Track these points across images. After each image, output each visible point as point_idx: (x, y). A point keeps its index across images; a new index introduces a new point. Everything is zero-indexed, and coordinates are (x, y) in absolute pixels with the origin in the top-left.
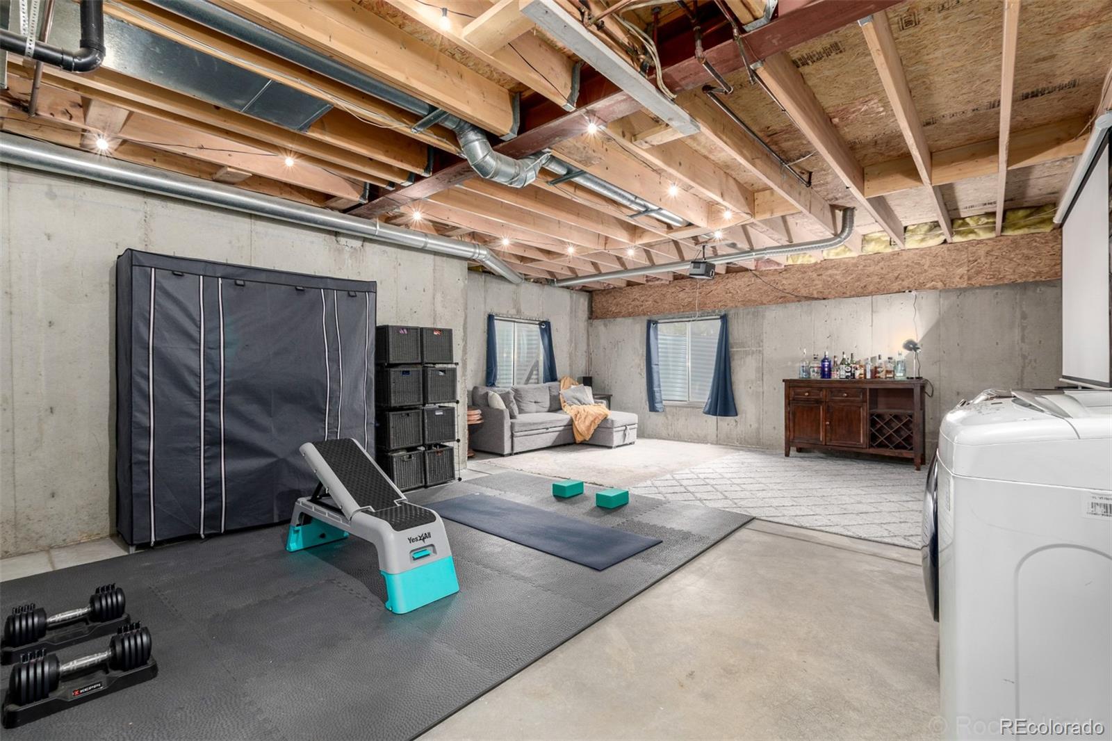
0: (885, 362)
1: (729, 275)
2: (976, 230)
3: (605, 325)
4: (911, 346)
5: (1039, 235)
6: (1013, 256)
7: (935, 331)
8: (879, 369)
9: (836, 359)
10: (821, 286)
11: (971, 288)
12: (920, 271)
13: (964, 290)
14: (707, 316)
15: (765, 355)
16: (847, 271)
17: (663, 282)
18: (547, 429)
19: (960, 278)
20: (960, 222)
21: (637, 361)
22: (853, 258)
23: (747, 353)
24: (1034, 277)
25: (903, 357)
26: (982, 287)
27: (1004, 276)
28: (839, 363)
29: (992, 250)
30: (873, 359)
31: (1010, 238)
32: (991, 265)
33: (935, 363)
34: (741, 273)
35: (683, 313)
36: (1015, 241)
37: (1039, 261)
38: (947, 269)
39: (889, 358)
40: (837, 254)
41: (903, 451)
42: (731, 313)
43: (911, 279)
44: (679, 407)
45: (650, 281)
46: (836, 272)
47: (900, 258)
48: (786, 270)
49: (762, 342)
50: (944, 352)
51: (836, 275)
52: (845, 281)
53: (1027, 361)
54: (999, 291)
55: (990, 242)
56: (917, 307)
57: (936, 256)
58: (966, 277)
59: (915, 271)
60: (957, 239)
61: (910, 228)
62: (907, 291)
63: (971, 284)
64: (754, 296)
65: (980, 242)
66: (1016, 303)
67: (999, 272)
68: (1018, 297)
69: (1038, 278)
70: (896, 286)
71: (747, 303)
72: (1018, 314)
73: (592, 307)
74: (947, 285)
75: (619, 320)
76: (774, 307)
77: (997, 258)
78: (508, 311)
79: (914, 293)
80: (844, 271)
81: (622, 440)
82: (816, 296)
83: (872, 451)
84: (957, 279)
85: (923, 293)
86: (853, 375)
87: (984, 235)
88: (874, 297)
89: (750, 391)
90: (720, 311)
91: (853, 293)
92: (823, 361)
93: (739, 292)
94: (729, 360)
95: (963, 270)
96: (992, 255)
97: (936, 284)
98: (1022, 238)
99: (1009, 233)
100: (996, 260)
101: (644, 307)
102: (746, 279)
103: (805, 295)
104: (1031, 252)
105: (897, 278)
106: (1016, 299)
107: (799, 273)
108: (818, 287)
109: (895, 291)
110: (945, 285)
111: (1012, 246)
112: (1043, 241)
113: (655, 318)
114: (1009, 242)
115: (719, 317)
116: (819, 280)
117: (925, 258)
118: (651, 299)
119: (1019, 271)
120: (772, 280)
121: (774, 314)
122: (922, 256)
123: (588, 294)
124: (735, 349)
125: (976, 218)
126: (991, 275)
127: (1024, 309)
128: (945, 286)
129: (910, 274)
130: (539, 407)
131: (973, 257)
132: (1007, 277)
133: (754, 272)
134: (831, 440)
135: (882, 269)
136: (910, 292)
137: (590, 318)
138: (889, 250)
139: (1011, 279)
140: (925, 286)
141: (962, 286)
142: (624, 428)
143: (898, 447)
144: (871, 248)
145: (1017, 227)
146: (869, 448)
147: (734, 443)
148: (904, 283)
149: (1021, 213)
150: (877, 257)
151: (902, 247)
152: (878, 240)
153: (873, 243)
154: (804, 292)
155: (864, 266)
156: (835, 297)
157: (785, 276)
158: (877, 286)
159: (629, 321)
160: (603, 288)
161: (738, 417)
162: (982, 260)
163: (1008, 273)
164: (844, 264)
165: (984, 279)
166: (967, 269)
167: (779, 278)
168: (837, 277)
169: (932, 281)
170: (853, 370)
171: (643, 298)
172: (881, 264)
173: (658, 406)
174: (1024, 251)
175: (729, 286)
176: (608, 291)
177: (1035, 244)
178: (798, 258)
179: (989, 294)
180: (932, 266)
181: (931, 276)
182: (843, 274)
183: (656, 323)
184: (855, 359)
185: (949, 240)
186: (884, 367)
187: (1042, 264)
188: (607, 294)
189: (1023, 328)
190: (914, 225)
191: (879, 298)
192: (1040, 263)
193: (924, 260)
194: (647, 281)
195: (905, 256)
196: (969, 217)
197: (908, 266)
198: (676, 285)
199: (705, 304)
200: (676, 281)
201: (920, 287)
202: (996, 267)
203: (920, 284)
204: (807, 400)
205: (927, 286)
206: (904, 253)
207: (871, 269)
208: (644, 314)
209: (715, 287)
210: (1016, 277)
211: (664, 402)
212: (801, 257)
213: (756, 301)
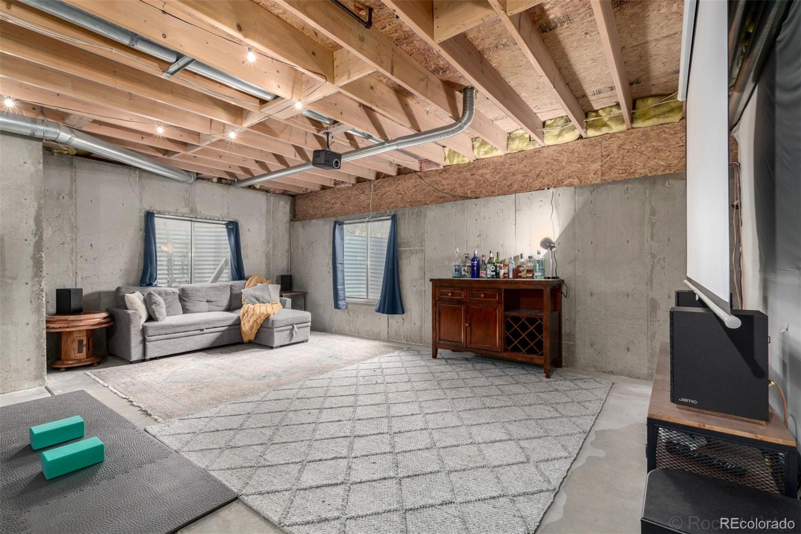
0: (527, 261)
1: (400, 176)
2: (608, 123)
3: (303, 228)
4: (547, 244)
5: (668, 126)
6: (643, 149)
7: (571, 230)
8: (521, 269)
9: (484, 258)
10: (473, 185)
11: (605, 183)
12: (558, 168)
13: (597, 186)
14: (381, 217)
15: (426, 254)
16: (496, 170)
17: (347, 185)
18: (202, 330)
19: (594, 174)
20: (594, 114)
21: (327, 260)
22: (501, 157)
23: (412, 253)
24: (664, 171)
25: (541, 257)
26: (614, 182)
27: (635, 171)
28: (486, 262)
29: (624, 144)
30: (516, 258)
31: (641, 129)
32: (623, 159)
33: (571, 262)
34: (409, 175)
35: (362, 213)
36: (645, 134)
37: (668, 154)
38: (582, 165)
39: (529, 257)
40: (486, 153)
41: (534, 356)
42: (399, 213)
43: (551, 176)
44: (359, 304)
45: (338, 184)
46: (486, 171)
47: (541, 155)
48: (445, 171)
49: (424, 241)
50: (579, 251)
51: (486, 174)
52: (493, 180)
53: (656, 260)
54: (629, 186)
55: (623, 135)
56: (555, 205)
57: (572, 152)
58: (600, 173)
59: (554, 168)
60: (591, 133)
61: (548, 123)
62: (546, 188)
63: (605, 180)
64: (420, 197)
65: (613, 135)
66: (646, 198)
67: (631, 166)
68: (648, 192)
69: (667, 172)
70: (537, 184)
71: (413, 204)
72: (648, 209)
73: (294, 210)
74: (583, 181)
75: (313, 221)
76: (433, 207)
77: (628, 152)
78: (177, 210)
79: (551, 190)
80: (493, 170)
81: (288, 339)
82: (469, 195)
83: (505, 355)
84: (592, 175)
85: (560, 190)
86: (497, 274)
87: (616, 128)
88: (517, 195)
89: (415, 289)
90: (390, 212)
91: (501, 192)
92: (473, 260)
93: (407, 193)
94: (397, 258)
95: (596, 166)
96: (624, 149)
97: (573, 180)
98: (653, 130)
99: (639, 124)
100: (628, 154)
101: (334, 209)
102: (413, 181)
103: (460, 195)
104: (661, 144)
105: (538, 176)
106: (645, 194)
107: (456, 173)
108: (471, 186)
109: (536, 189)
110: (581, 181)
111: (643, 138)
112: (673, 132)
113: (340, 219)
114: (640, 134)
115: (390, 217)
116: (472, 179)
117: (563, 154)
118: (338, 201)
119: (649, 165)
120: (433, 181)
121: (434, 213)
122: (560, 153)
123: (290, 197)
124: (402, 249)
125: (608, 109)
126: (622, 170)
127: (653, 205)
128: (581, 183)
129: (550, 171)
130: (212, 306)
131: (606, 151)
132: (639, 171)
133: (419, 173)
134: (471, 343)
135: (525, 166)
136: (548, 189)
137: (291, 220)
138: (531, 147)
139: (641, 174)
140: (562, 183)
141: (596, 182)
142: (291, 327)
143: (531, 351)
144: (516, 146)
145: (647, 117)
146: (504, 352)
147: (401, 340)
148: (543, 181)
149: (651, 102)
150: (521, 155)
151: (543, 145)
152: (521, 137)
153: (517, 141)
154: (460, 192)
155: (510, 165)
156: (486, 196)
157: (444, 176)
158: (521, 184)
159: (321, 222)
160: (302, 193)
161: (405, 315)
162: (615, 155)
163: (639, 167)
164: (493, 162)
165: (617, 174)
166: (600, 164)
167: (440, 179)
168: (487, 176)
169: (570, 177)
170: (498, 269)
171: (333, 201)
172: (524, 162)
173: (341, 303)
174: (654, 144)
175: (400, 187)
176: (307, 195)
177: (664, 135)
178: (454, 159)
179: (620, 188)
180: (570, 162)
181: (569, 172)
182: (492, 173)
183: (341, 224)
184: (501, 258)
185: (584, 136)
186: (525, 266)
187: (671, 157)
188: (306, 198)
189: (653, 225)
190: (551, 120)
191: (522, 196)
192: (669, 156)
193: (562, 156)
194: (335, 184)
195: (545, 153)
196: (601, 109)
197: (548, 163)
198: (358, 188)
199: (381, 205)
200: (358, 184)
201: (558, 184)
202: (627, 162)
203: (557, 181)
204: (451, 301)
205: (565, 183)
206: (544, 150)
207: (515, 168)
208: (334, 216)
209: (389, 189)
210: (647, 171)
211: (347, 299)
212: (456, 157)
213: (421, 201)
